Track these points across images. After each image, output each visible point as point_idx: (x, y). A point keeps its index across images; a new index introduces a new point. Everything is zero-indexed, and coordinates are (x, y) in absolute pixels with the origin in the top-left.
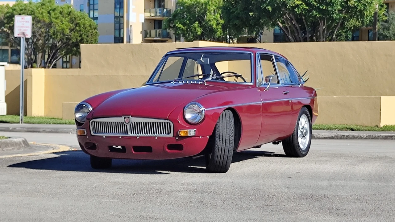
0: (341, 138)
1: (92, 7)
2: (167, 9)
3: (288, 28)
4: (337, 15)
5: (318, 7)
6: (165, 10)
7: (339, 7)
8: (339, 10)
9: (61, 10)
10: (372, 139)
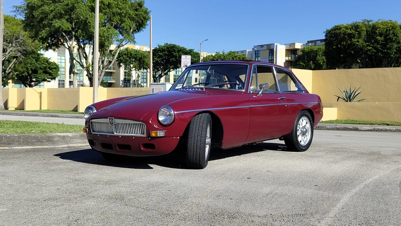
0: (377, 131)
1: (257, 55)
2: (298, 55)
3: (364, 63)
4: (393, 55)
5: (382, 51)
6: (297, 56)
7: (395, 50)
8: (395, 53)
9: (239, 57)
10: (399, 131)
